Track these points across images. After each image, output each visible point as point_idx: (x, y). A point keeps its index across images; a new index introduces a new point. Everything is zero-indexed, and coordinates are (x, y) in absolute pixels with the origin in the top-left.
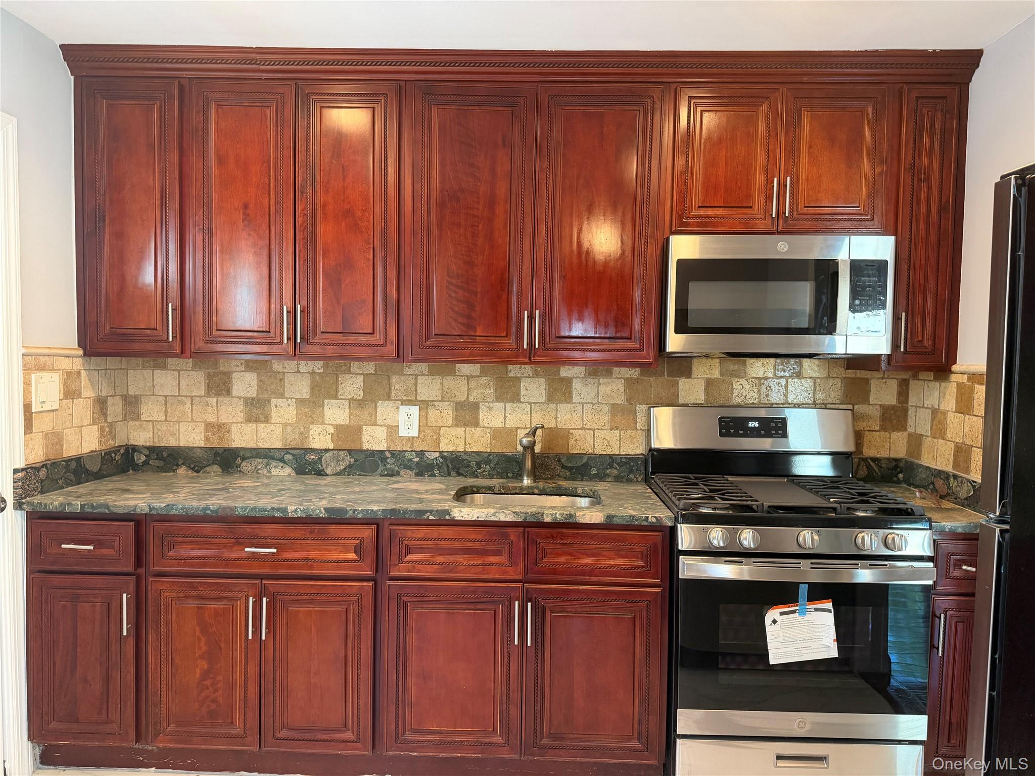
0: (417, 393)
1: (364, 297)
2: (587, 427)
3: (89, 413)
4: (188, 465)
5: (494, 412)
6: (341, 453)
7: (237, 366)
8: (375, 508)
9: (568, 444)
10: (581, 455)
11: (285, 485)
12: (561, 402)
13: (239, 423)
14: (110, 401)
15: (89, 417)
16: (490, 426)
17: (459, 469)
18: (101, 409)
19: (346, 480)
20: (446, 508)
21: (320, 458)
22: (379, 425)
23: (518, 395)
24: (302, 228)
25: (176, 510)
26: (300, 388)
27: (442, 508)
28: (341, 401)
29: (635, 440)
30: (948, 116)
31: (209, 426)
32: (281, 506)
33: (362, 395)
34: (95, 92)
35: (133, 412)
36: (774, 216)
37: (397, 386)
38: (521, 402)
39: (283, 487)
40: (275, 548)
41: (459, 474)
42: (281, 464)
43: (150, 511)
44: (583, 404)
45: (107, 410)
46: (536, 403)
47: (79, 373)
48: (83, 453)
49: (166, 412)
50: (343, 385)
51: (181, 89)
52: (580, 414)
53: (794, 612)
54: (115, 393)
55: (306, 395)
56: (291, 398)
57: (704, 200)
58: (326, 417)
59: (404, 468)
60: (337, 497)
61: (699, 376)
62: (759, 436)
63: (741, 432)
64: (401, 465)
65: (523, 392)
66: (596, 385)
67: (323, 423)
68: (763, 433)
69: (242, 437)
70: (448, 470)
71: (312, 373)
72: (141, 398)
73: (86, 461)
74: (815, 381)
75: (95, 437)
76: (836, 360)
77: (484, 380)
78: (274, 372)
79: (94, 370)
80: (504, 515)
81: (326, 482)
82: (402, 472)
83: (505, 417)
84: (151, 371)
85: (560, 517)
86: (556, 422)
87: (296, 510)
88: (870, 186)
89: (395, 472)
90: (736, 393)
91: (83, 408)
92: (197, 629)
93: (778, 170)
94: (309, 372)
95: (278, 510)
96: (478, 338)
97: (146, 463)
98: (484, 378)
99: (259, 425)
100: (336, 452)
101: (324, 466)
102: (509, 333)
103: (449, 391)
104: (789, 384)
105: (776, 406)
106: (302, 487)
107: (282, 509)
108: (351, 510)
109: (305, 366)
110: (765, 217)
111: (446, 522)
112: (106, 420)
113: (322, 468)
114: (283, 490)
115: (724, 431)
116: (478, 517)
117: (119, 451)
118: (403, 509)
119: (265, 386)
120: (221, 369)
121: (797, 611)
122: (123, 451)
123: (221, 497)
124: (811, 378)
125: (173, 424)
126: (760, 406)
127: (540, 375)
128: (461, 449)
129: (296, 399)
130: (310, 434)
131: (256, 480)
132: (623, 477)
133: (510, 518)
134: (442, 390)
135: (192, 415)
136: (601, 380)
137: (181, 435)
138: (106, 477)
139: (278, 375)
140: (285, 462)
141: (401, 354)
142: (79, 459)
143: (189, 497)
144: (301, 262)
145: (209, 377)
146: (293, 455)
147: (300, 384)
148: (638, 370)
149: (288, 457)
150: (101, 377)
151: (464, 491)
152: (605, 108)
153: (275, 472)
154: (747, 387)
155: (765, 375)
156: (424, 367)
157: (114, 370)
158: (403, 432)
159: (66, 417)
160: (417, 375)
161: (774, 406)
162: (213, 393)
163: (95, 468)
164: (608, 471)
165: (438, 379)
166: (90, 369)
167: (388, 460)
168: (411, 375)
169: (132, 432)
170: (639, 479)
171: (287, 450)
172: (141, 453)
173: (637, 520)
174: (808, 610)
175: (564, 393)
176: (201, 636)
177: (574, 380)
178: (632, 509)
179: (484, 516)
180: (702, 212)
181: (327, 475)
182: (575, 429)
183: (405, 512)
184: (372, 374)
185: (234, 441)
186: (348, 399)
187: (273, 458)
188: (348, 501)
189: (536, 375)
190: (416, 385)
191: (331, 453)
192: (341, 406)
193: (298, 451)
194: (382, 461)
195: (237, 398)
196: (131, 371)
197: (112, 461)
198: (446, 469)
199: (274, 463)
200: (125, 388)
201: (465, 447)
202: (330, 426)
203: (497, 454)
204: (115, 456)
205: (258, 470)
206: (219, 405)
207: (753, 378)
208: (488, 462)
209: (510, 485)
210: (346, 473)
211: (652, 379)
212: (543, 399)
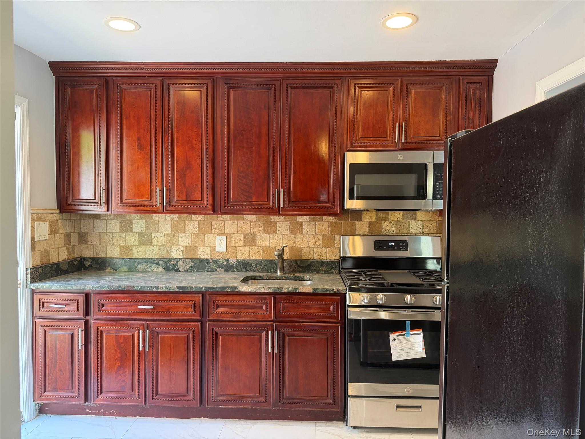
0: (225, 230)
1: (197, 183)
2: (310, 246)
3: (62, 241)
4: (111, 267)
5: (264, 239)
6: (187, 260)
7: (135, 217)
8: (201, 286)
9: (301, 255)
10: (307, 261)
11: (158, 276)
12: (297, 234)
13: (136, 245)
14: (72, 235)
15: (62, 243)
16: (262, 246)
17: (246, 268)
18: (68, 239)
19: (190, 274)
20: (236, 286)
21: (177, 263)
22: (206, 246)
23: (276, 230)
24: (166, 149)
25: (105, 288)
26: (167, 228)
27: (234, 286)
28: (187, 234)
29: (334, 252)
30: (482, 92)
31: (121, 247)
32: (156, 285)
33: (198, 231)
34: (65, 84)
35: (83, 241)
36: (396, 142)
37: (215, 226)
38: (277, 234)
39: (157, 277)
40: (153, 306)
41: (246, 270)
42: (157, 266)
43: (93, 288)
44: (308, 235)
45: (71, 240)
46: (285, 234)
47: (57, 221)
48: (59, 261)
49: (100, 240)
50: (188, 226)
51: (107, 82)
52: (307, 240)
53: (404, 335)
54: (75, 231)
55: (170, 232)
56: (162, 233)
57: (363, 134)
58: (180, 243)
59: (219, 268)
60: (184, 281)
61: (366, 220)
62: (394, 250)
63: (385, 248)
64: (217, 266)
65: (278, 229)
66: (315, 225)
67: (178, 245)
68: (396, 248)
69: (138, 252)
70: (241, 268)
71: (173, 220)
72: (87, 233)
73: (61, 265)
74: (423, 222)
75: (65, 253)
76: (433, 212)
77: (259, 223)
78: (153, 220)
79: (65, 220)
80: (264, 289)
81: (180, 274)
82: (218, 270)
83: (269, 241)
84: (93, 220)
85: (291, 290)
86: (295, 244)
87: (163, 287)
88: (445, 127)
89: (214, 270)
90: (384, 228)
91: (59, 239)
92: (115, 346)
93: (399, 119)
94: (171, 220)
95: (154, 287)
96: (253, 202)
97: (90, 266)
98: (259, 222)
99: (146, 246)
100: (185, 260)
101: (179, 267)
102: (268, 200)
103: (241, 229)
104: (410, 224)
105: (404, 235)
106: (167, 277)
107: (156, 287)
108: (189, 287)
109: (169, 217)
110: (393, 142)
111: (235, 293)
112: (70, 245)
113: (178, 268)
114: (158, 278)
115: (377, 247)
116: (251, 290)
117: (77, 260)
118: (215, 286)
119: (149, 227)
120: (127, 218)
121: (405, 335)
122: (79, 260)
123: (127, 282)
124: (421, 221)
125: (104, 246)
126: (396, 235)
127: (287, 220)
128: (247, 258)
129: (165, 233)
130: (172, 251)
131: (145, 274)
132: (328, 271)
133: (267, 290)
134: (238, 228)
135: (113, 242)
136: (317, 222)
137: (108, 252)
138: (71, 273)
139: (156, 222)
140: (159, 265)
141: (216, 210)
142: (57, 264)
143: (111, 282)
144: (166, 166)
145: (121, 223)
146: (163, 261)
147: (167, 226)
148: (336, 217)
149: (161, 262)
150: (68, 223)
151: (248, 278)
152: (314, 90)
153: (154, 270)
154: (390, 225)
155: (398, 220)
156: (228, 217)
157: (75, 219)
158: (218, 249)
159: (51, 243)
160: (225, 221)
161: (403, 235)
162: (123, 231)
163: (65, 268)
164: (321, 268)
165: (235, 223)
166: (63, 219)
167: (211, 264)
168: (222, 221)
169: (83, 250)
170: (337, 272)
171: (160, 259)
172: (88, 261)
173: (328, 291)
174: (410, 334)
175: (299, 229)
176: (117, 349)
177: (304, 222)
178: (327, 286)
179: (254, 289)
180: (362, 140)
181: (180, 271)
182: (305, 247)
183: (216, 288)
184: (202, 220)
185: (134, 255)
186: (191, 233)
187: (153, 263)
188: (189, 283)
189: (285, 220)
190: (224, 226)
191: (182, 260)
192: (187, 237)
193: (166, 259)
194: (207, 264)
195: (135, 233)
196: (83, 220)
197: (74, 264)
198: (240, 268)
199: (154, 266)
200: (80, 229)
201: (249, 257)
202: (182, 247)
203: (265, 260)
204: (75, 262)
205: (146, 269)
206: (126, 237)
207: (392, 221)
208: (261, 264)
209: (271, 275)
210: (190, 270)
211: (342, 222)
212: (288, 232)
